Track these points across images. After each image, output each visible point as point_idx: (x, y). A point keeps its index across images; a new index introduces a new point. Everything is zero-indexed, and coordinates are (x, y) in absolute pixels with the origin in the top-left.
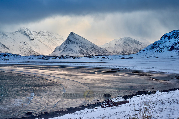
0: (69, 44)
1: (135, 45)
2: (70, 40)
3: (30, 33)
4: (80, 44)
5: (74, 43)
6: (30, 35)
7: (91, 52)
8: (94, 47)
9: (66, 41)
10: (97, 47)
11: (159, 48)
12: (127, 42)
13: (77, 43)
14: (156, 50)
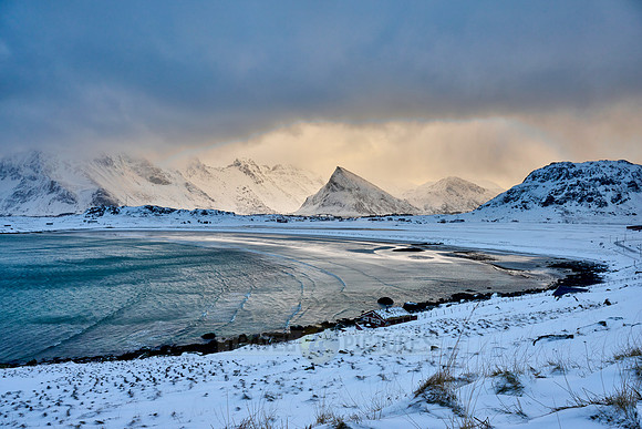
0: (333, 190)
1: (471, 194)
3: (256, 169)
4: (355, 192)
5: (343, 189)
6: (256, 174)
7: (379, 209)
10: (391, 198)
11: (520, 201)
14: (514, 204)
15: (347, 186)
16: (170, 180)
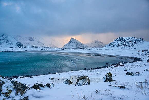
2: (71, 41)
7: (81, 47)
10: (83, 44)
12: (97, 42)
13: (74, 43)
16: (34, 40)
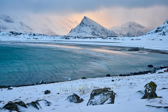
0: (83, 26)
1: (138, 29)
2: (83, 23)
4: (92, 27)
6: (50, 19)
7: (101, 34)
8: (103, 29)
9: (80, 24)
10: (106, 29)
12: (132, 26)
13: (90, 26)
15: (88, 25)
16: (13, 21)
